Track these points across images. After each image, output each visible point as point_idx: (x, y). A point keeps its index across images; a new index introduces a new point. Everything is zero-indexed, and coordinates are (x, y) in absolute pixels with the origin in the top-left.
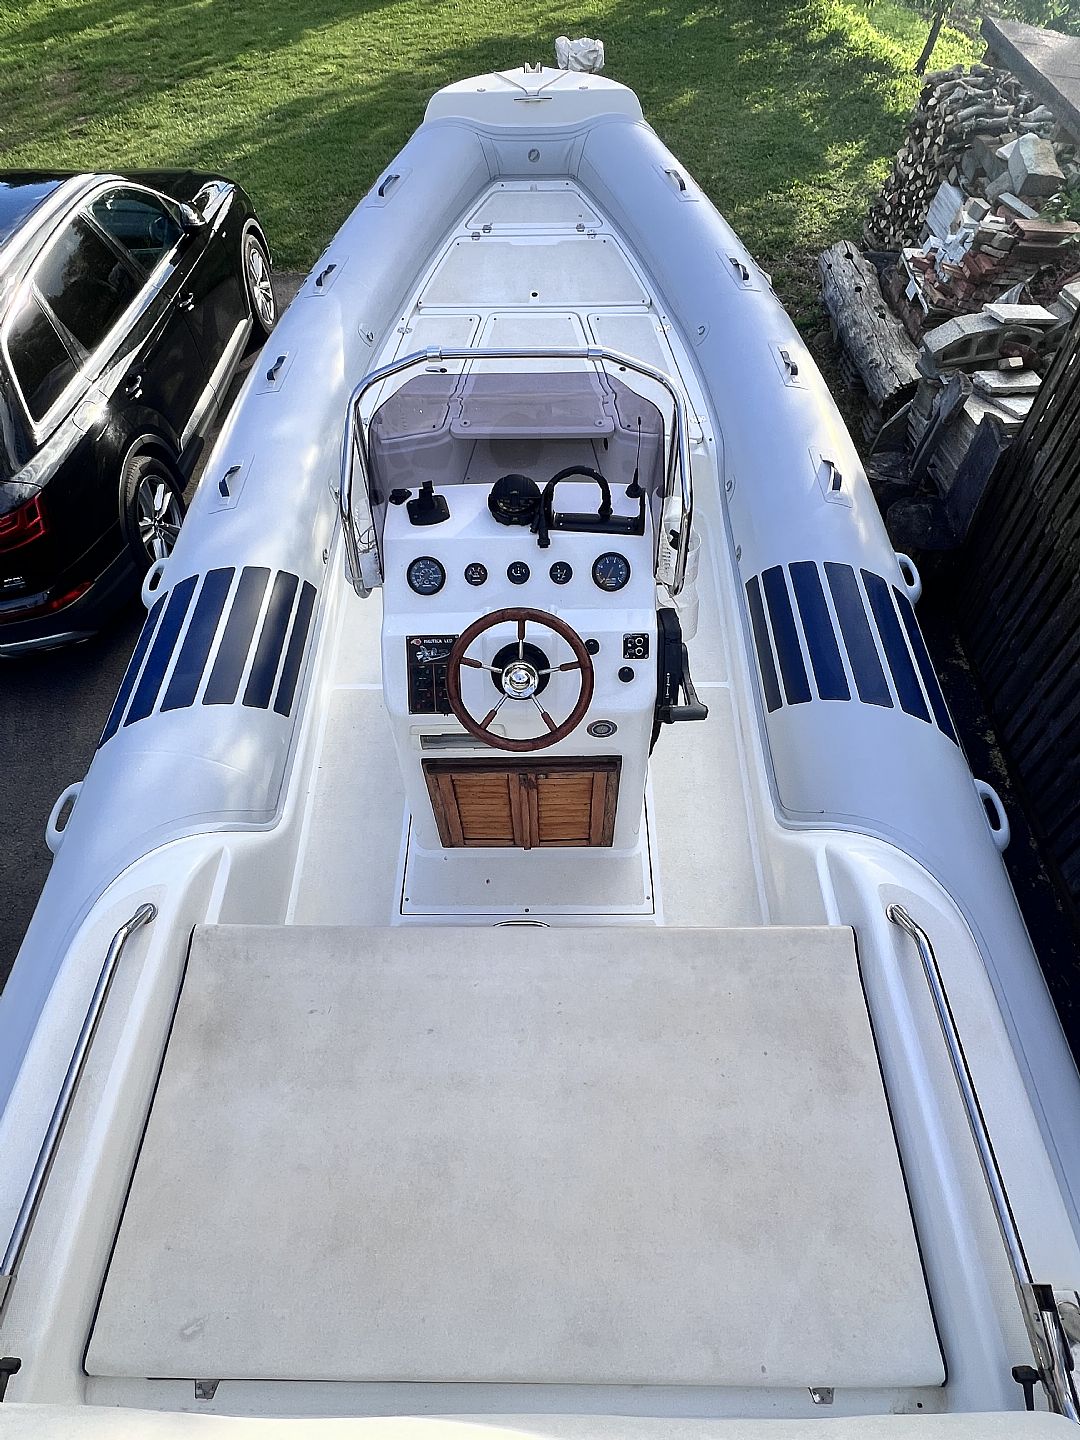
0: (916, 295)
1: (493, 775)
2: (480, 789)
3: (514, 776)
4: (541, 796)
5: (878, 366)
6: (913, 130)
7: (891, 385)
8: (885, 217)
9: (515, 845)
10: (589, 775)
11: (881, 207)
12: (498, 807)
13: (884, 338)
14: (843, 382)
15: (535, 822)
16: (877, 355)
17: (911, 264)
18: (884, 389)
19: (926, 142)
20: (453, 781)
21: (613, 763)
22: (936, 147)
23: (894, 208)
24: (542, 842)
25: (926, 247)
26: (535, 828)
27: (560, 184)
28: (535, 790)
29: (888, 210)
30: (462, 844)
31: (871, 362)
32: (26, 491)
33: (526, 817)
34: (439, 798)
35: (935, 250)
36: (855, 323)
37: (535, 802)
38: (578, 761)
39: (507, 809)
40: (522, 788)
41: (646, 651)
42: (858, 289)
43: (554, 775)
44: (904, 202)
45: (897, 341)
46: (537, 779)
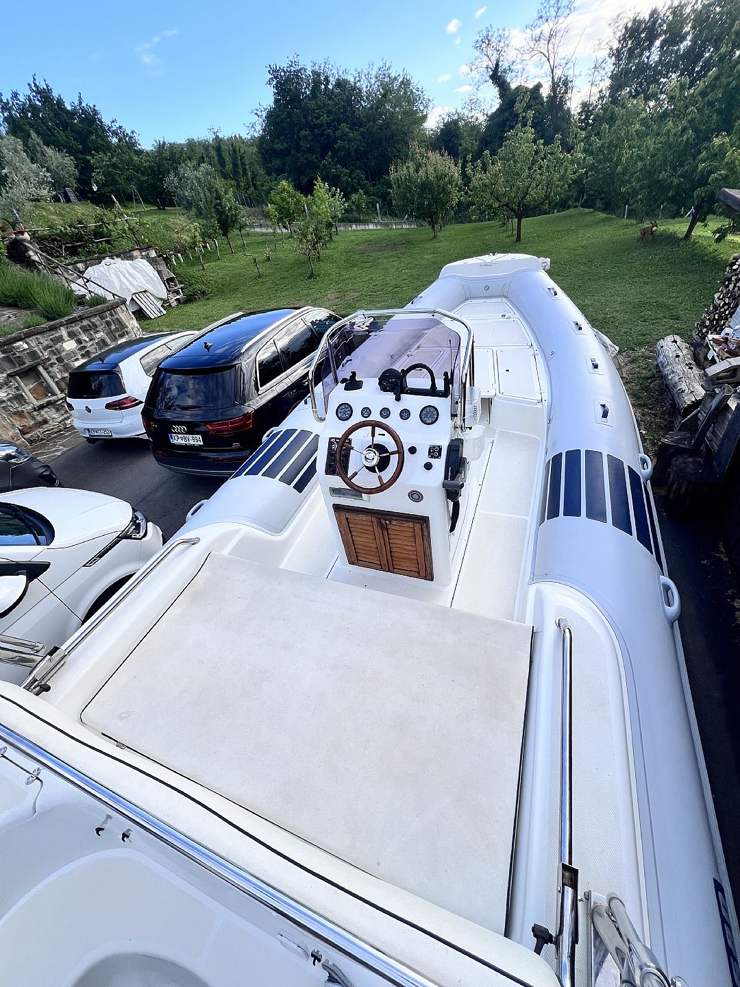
0: (713, 357)
2: (360, 526)
3: (374, 520)
4: (389, 537)
5: (683, 391)
6: (724, 283)
7: (688, 400)
8: (706, 327)
10: (412, 525)
11: (704, 322)
12: (371, 541)
13: (689, 378)
14: (665, 404)
16: (683, 386)
17: (712, 342)
18: (685, 402)
19: (731, 286)
20: (347, 519)
21: (425, 521)
22: (736, 288)
23: (711, 322)
25: (723, 334)
26: (389, 558)
27: (499, 300)
28: (386, 531)
29: (707, 323)
30: (357, 563)
31: (679, 390)
32: (250, 410)
34: (343, 530)
35: (728, 334)
36: (673, 372)
37: (387, 540)
39: (374, 542)
40: (379, 528)
41: (440, 455)
42: (678, 356)
44: (717, 318)
45: (698, 379)
46: (386, 525)
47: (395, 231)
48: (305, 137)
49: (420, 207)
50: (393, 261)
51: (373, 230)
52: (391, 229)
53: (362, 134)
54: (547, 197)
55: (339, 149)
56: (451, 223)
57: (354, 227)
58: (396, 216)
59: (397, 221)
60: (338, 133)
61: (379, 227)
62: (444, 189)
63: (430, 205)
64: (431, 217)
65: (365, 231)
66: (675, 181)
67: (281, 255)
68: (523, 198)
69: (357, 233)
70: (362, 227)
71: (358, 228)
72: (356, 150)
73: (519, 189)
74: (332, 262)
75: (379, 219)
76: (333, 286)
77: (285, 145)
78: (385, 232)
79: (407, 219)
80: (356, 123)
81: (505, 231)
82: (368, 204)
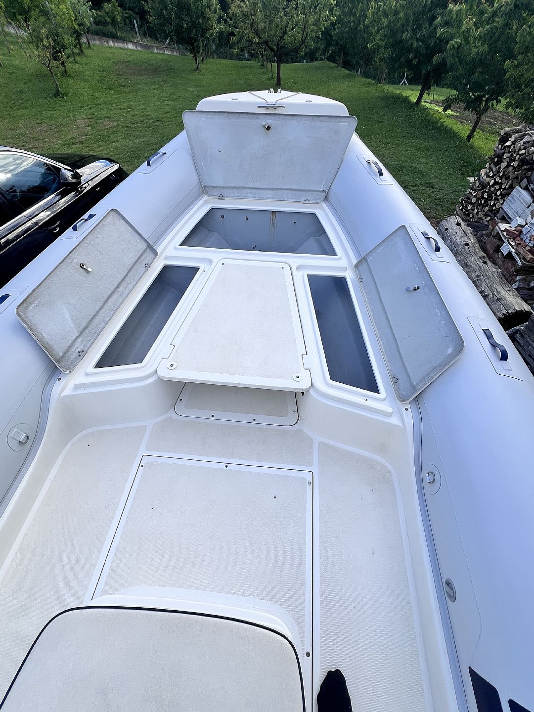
0: (510, 252)
6: (492, 159)
11: (469, 198)
13: (489, 278)
17: (504, 233)
19: (504, 165)
22: (511, 168)
23: (478, 199)
25: (514, 224)
29: (474, 200)
35: (522, 226)
42: (467, 244)
44: (485, 197)
45: (499, 281)
47: (155, 56)
49: (179, 31)
50: (154, 89)
51: (133, 50)
52: (152, 53)
54: (303, 42)
56: (213, 57)
57: (111, 43)
58: (157, 39)
59: (158, 45)
61: (139, 49)
62: (203, 14)
63: (189, 30)
64: (192, 44)
65: (123, 49)
66: (415, 44)
67: (17, 62)
68: (282, 38)
69: (114, 51)
70: (121, 45)
71: (116, 45)
73: (277, 25)
74: (83, 80)
75: (138, 38)
76: (85, 110)
78: (144, 55)
79: (169, 44)
81: (265, 73)
82: (124, 18)
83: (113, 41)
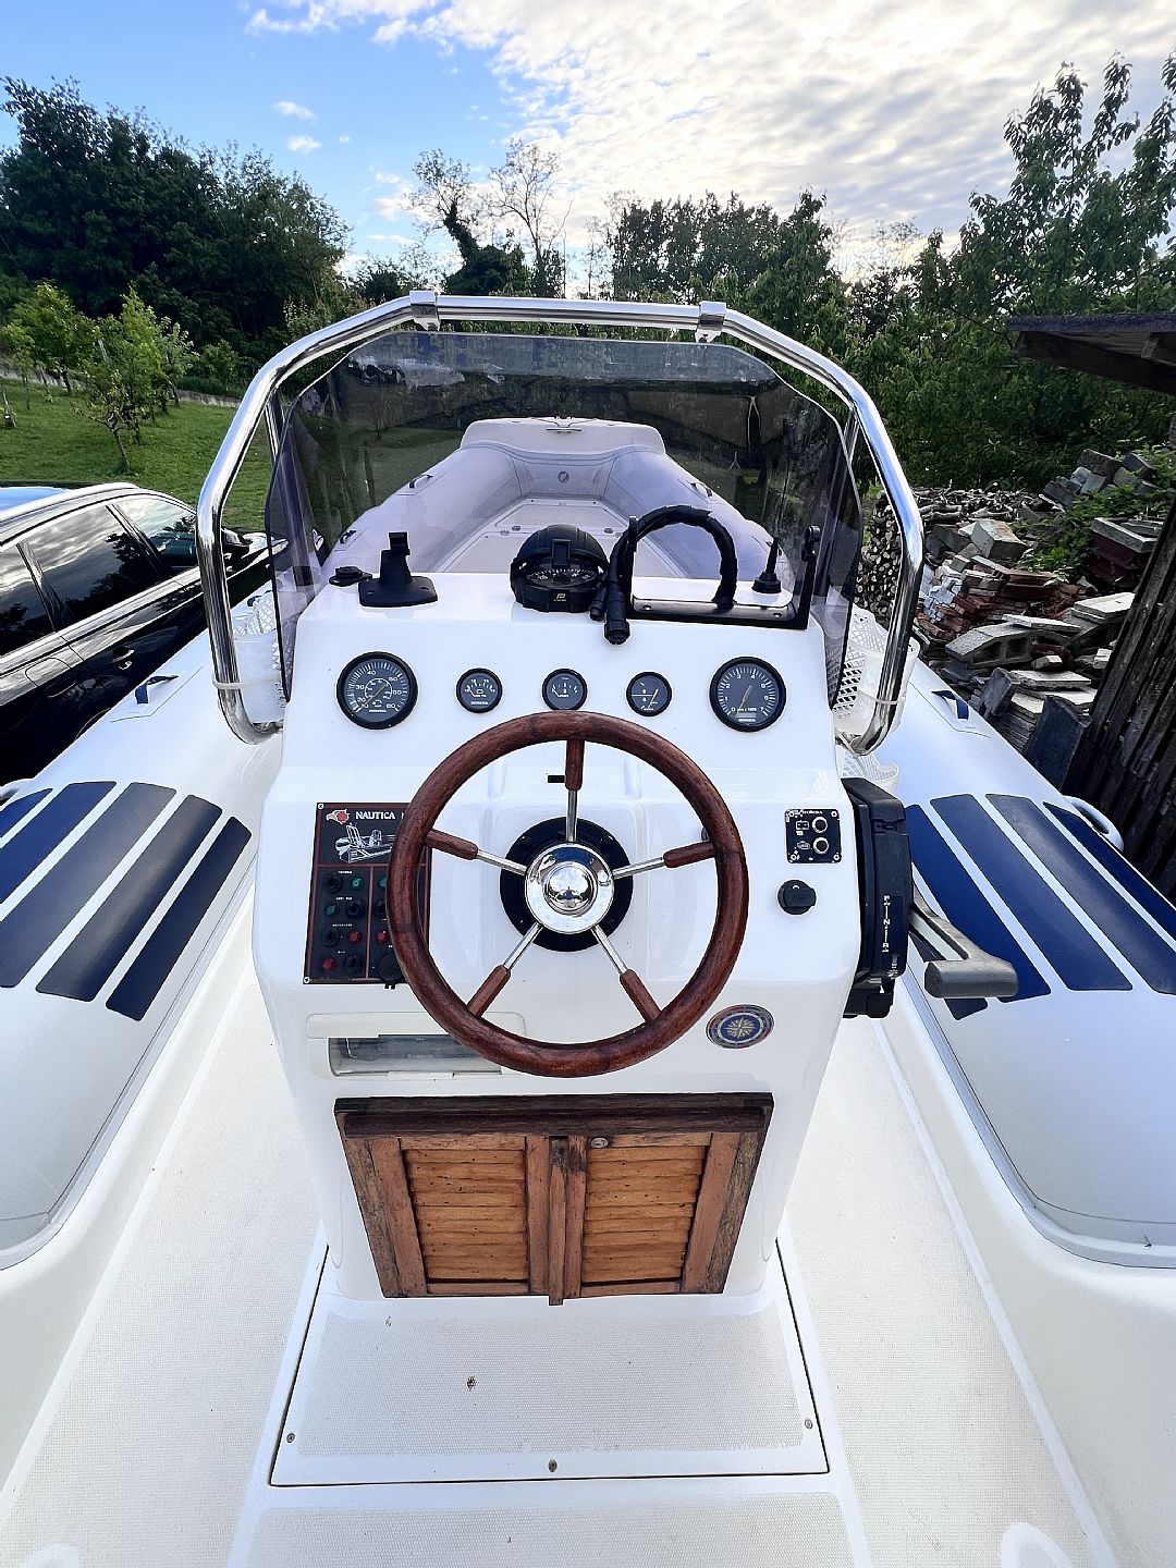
1: (492, 1140)
2: (462, 1171)
3: (538, 1143)
4: (595, 1186)
9: (530, 1293)
10: (700, 1138)
12: (500, 1213)
15: (576, 1247)
20: (404, 1153)
21: (751, 1112)
24: (588, 1286)
26: (575, 1258)
27: (590, 503)
28: (582, 1175)
30: (423, 1290)
33: (559, 1234)
34: (373, 1192)
37: (579, 1202)
38: (680, 1105)
39: (519, 1217)
40: (556, 1170)
43: (627, 1140)
46: (588, 1147)
48: (98, 226)
53: (222, 248)
55: (173, 263)
57: (213, 401)
60: (170, 235)
67: (42, 422)
72: (209, 272)
74: (171, 451)
77: (49, 228)
80: (209, 228)
82: (238, 367)
83: (217, 399)
